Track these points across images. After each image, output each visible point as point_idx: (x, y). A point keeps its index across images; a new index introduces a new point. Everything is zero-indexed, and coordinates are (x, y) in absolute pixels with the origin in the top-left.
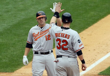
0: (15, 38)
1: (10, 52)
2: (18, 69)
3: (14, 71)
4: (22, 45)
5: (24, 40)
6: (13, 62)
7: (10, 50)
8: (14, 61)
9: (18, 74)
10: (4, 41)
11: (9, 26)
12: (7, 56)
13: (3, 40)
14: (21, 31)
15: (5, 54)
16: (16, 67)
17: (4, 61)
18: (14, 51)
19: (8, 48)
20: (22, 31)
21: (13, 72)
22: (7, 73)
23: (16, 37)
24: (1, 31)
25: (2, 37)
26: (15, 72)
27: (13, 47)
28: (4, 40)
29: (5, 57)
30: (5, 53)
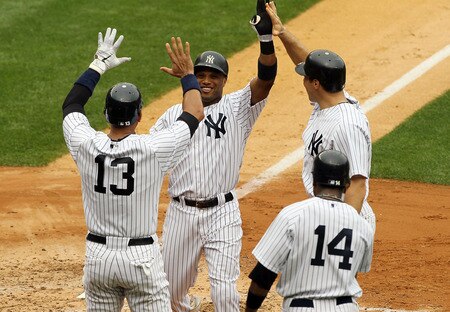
0: (51, 49)
1: (35, 96)
2: (61, 157)
3: (50, 161)
4: (76, 72)
5: (82, 58)
6: (46, 131)
7: (35, 89)
8: (49, 129)
9: (62, 173)
10: (14, 60)
11: (31, 8)
12: (23, 113)
13: (11, 57)
14: (72, 26)
15: (16, 103)
16: (55, 149)
17: (15, 126)
18: (48, 95)
19: (29, 83)
20: (77, 26)
21: (46, 165)
22: (25, 169)
23: (54, 47)
24: (5, 26)
25: (8, 46)
26: (51, 165)
27: (43, 79)
28: (16, 56)
29: (19, 114)
30: (17, 99)
